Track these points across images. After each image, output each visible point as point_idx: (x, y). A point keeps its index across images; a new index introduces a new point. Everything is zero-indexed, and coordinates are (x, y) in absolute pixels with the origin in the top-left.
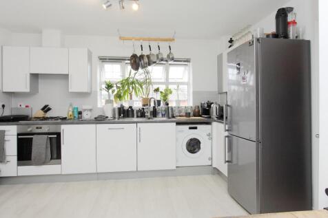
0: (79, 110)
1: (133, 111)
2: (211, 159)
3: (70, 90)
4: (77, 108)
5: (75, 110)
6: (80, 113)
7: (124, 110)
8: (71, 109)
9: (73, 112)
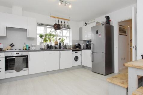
0: (29, 46)
1: (52, 47)
2: (81, 63)
3: (28, 37)
4: (28, 45)
5: (27, 46)
6: (29, 47)
7: (49, 46)
8: (25, 46)
9: (26, 47)
